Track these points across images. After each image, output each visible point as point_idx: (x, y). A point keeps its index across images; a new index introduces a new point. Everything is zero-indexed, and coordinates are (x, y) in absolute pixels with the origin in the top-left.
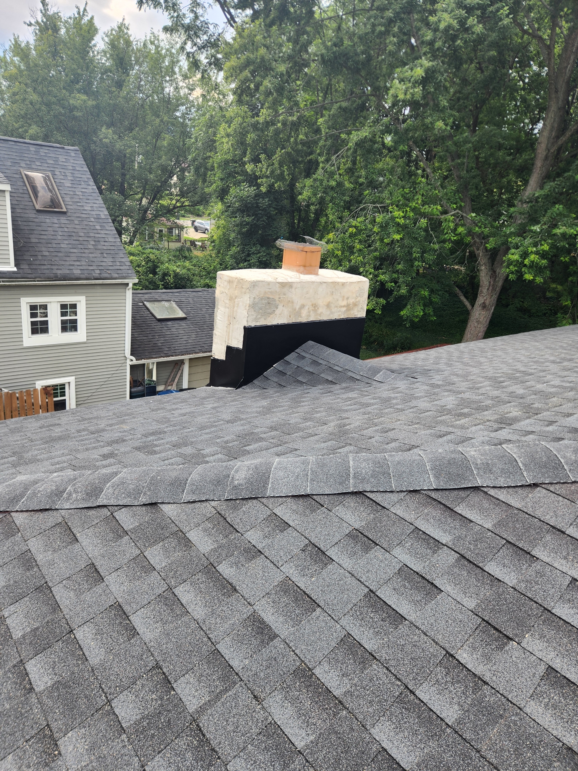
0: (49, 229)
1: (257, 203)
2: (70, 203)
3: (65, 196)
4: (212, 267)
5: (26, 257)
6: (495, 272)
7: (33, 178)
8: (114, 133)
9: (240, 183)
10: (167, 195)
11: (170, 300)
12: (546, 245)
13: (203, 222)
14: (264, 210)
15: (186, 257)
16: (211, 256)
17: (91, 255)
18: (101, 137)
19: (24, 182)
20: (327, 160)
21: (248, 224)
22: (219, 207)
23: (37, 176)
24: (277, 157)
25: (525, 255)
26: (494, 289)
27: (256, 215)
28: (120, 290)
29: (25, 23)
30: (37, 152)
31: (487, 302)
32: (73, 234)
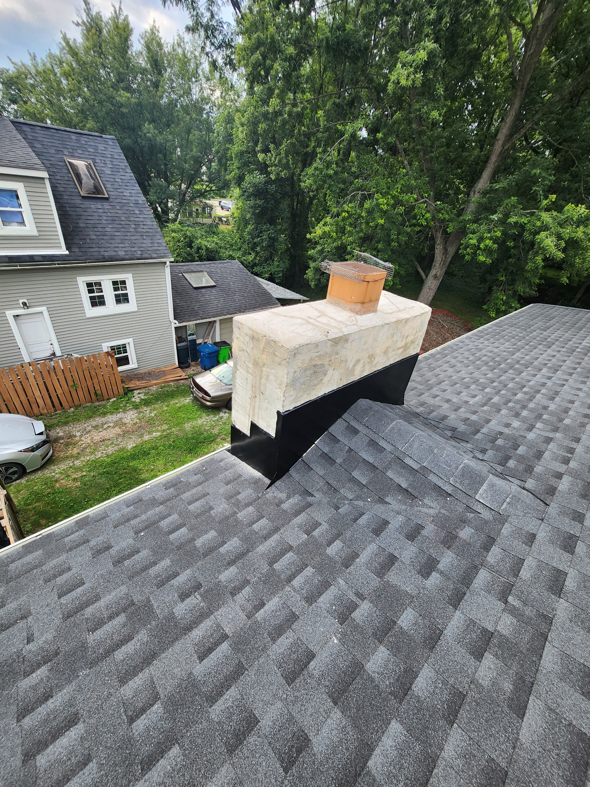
0: (95, 214)
1: (267, 189)
2: (112, 190)
3: (106, 183)
4: (234, 241)
5: (76, 241)
6: (446, 250)
7: (77, 166)
8: (155, 128)
9: (253, 171)
10: (200, 181)
11: (202, 271)
12: (498, 232)
13: (227, 202)
14: (272, 194)
15: (214, 233)
16: (233, 232)
17: (132, 238)
18: (145, 131)
19: (68, 169)
20: (324, 151)
21: (259, 206)
22: (237, 192)
23: (81, 164)
24: (283, 147)
25: (481, 239)
26: (444, 264)
27: (266, 199)
28: (160, 267)
29: (73, 22)
30: (78, 141)
31: (438, 274)
32: (116, 218)
